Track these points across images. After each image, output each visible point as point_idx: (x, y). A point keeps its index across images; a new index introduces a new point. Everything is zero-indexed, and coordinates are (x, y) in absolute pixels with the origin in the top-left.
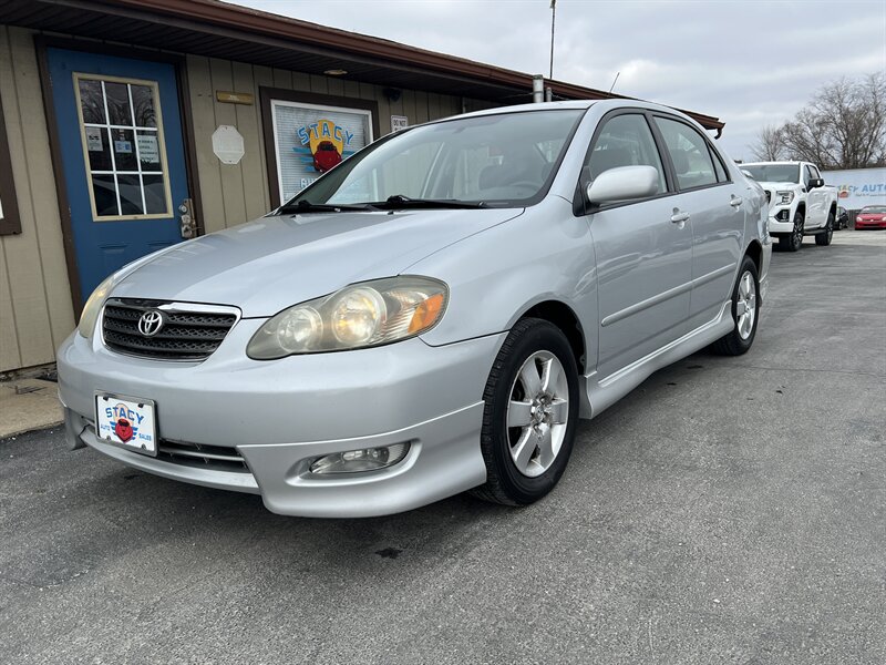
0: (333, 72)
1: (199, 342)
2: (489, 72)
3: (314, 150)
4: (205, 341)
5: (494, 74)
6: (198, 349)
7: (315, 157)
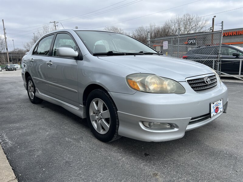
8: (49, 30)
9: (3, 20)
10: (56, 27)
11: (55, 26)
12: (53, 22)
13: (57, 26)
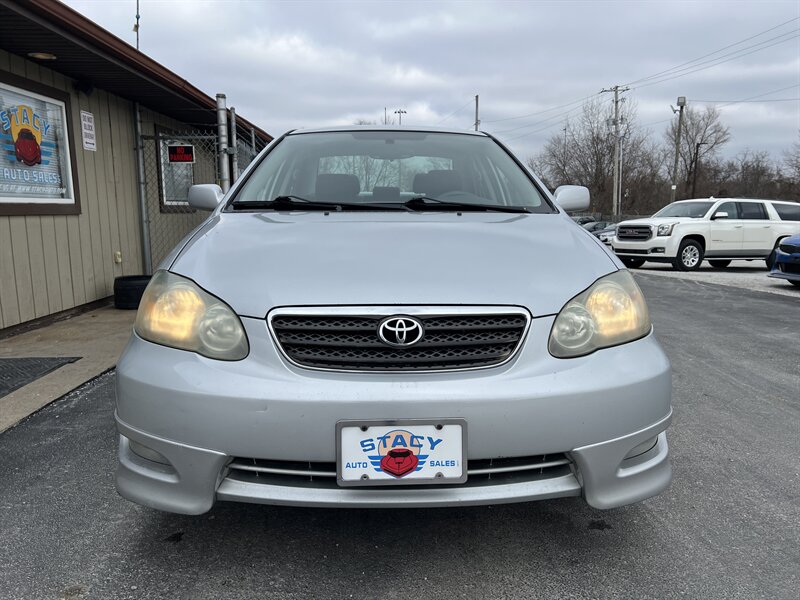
0: (40, 56)
1: (485, 347)
2: (182, 83)
3: (15, 138)
4: (493, 345)
5: (186, 86)
6: (488, 354)
7: (17, 145)
8: (601, 115)
9: (477, 97)
10: (620, 103)
11: (617, 102)
12: (611, 90)
13: (623, 100)
